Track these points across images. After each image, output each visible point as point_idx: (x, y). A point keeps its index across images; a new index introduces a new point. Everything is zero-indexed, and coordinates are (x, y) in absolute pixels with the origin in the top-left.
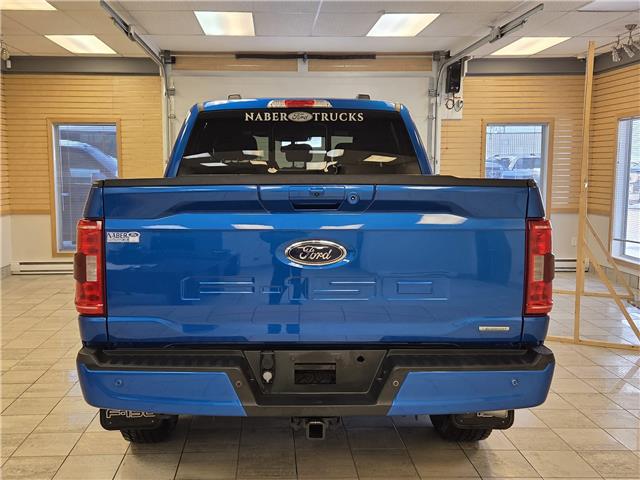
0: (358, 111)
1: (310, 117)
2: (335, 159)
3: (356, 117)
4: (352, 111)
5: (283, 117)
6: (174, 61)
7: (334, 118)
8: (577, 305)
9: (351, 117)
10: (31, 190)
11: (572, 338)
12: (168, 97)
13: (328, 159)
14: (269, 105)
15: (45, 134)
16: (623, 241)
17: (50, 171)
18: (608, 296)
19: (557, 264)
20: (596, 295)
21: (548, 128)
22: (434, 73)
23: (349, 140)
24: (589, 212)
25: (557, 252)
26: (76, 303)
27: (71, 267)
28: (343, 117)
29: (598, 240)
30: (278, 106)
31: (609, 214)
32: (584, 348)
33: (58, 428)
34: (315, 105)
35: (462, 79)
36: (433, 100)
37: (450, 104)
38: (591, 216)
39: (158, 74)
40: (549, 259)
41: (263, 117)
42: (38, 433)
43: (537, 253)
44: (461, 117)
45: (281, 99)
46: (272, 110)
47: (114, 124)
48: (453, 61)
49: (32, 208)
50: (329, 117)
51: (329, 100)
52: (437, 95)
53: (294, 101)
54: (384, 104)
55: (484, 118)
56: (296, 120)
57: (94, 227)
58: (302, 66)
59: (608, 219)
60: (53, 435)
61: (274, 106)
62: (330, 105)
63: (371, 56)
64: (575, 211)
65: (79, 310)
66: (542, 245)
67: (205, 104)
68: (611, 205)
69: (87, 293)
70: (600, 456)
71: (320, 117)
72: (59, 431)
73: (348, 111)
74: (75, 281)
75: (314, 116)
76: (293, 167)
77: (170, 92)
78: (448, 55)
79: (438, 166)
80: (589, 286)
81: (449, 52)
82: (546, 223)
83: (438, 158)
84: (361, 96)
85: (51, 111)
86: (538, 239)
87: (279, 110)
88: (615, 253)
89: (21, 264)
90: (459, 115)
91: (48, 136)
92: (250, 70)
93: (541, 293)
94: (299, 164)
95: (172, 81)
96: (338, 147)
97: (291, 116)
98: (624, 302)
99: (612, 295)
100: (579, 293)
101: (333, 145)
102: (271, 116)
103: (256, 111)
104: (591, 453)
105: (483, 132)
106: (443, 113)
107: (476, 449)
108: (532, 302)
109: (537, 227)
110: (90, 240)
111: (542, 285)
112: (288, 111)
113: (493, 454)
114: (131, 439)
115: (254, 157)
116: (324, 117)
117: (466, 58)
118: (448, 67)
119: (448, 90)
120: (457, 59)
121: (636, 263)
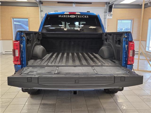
0: (87, 15)
1: (75, 16)
2: (81, 27)
3: (86, 17)
4: (86, 15)
5: (68, 16)
6: (42, 3)
7: (81, 17)
8: (138, 62)
9: (85, 17)
10: (7, 34)
11: (137, 69)
12: (41, 12)
13: (79, 27)
14: (65, 13)
15: (10, 21)
16: (149, 47)
17: (12, 30)
18: (145, 60)
19: (135, 52)
20: (142, 59)
21: (132, 21)
22: (106, 7)
23: (85, 23)
24: (141, 40)
25: (136, 50)
26: (13, 62)
27: (12, 53)
28: (83, 17)
29: (143, 47)
30: (67, 14)
31: (146, 41)
32: (140, 71)
33: (12, 91)
34: (76, 14)
35: (112, 9)
36: (105, 14)
37: (109, 15)
38: (142, 41)
39: (38, 7)
40: (134, 51)
41: (63, 16)
42: (7, 92)
43: (131, 49)
44: (112, 18)
45: (68, 12)
46: (65, 15)
47: (27, 19)
48: (110, 5)
49: (7, 38)
50: (80, 17)
51: (79, 12)
52: (106, 13)
53: (71, 13)
54: (93, 13)
55: (118, 18)
56: (72, 17)
57: (17, 43)
58: (74, 5)
59: (145, 42)
60: (11, 93)
61: (66, 14)
62: (80, 14)
63: (91, 3)
64: (139, 40)
65: (14, 63)
66: (132, 48)
67: (49, 13)
68: (146, 39)
69: (16, 59)
70: (143, 97)
71: (77, 17)
72: (12, 92)
73: (85, 15)
74: (13, 56)
75: (76, 16)
76: (71, 29)
77: (41, 11)
78: (109, 3)
79: (106, 30)
80: (141, 58)
81: (109, 2)
82: (133, 42)
83: (106, 28)
84: (88, 12)
85: (12, 15)
86: (131, 46)
87: (67, 15)
88: (147, 50)
89: (5, 52)
90: (111, 18)
91: (11, 21)
92: (61, 6)
93: (131, 59)
94: (72, 28)
95: (42, 8)
96: (82, 24)
97: (70, 16)
98: (149, 61)
99: (147, 59)
100: (139, 59)
101: (81, 24)
102: (65, 16)
103: (61, 15)
104: (141, 96)
105: (117, 22)
106: (108, 17)
107: (114, 95)
108: (129, 62)
109: (131, 43)
110: (16, 46)
111: (132, 57)
112: (70, 15)
113: (118, 97)
114: (30, 94)
115: (61, 27)
116: (79, 16)
117: (113, 4)
118: (109, 6)
119: (109, 12)
120: (111, 4)
121: (150, 52)
